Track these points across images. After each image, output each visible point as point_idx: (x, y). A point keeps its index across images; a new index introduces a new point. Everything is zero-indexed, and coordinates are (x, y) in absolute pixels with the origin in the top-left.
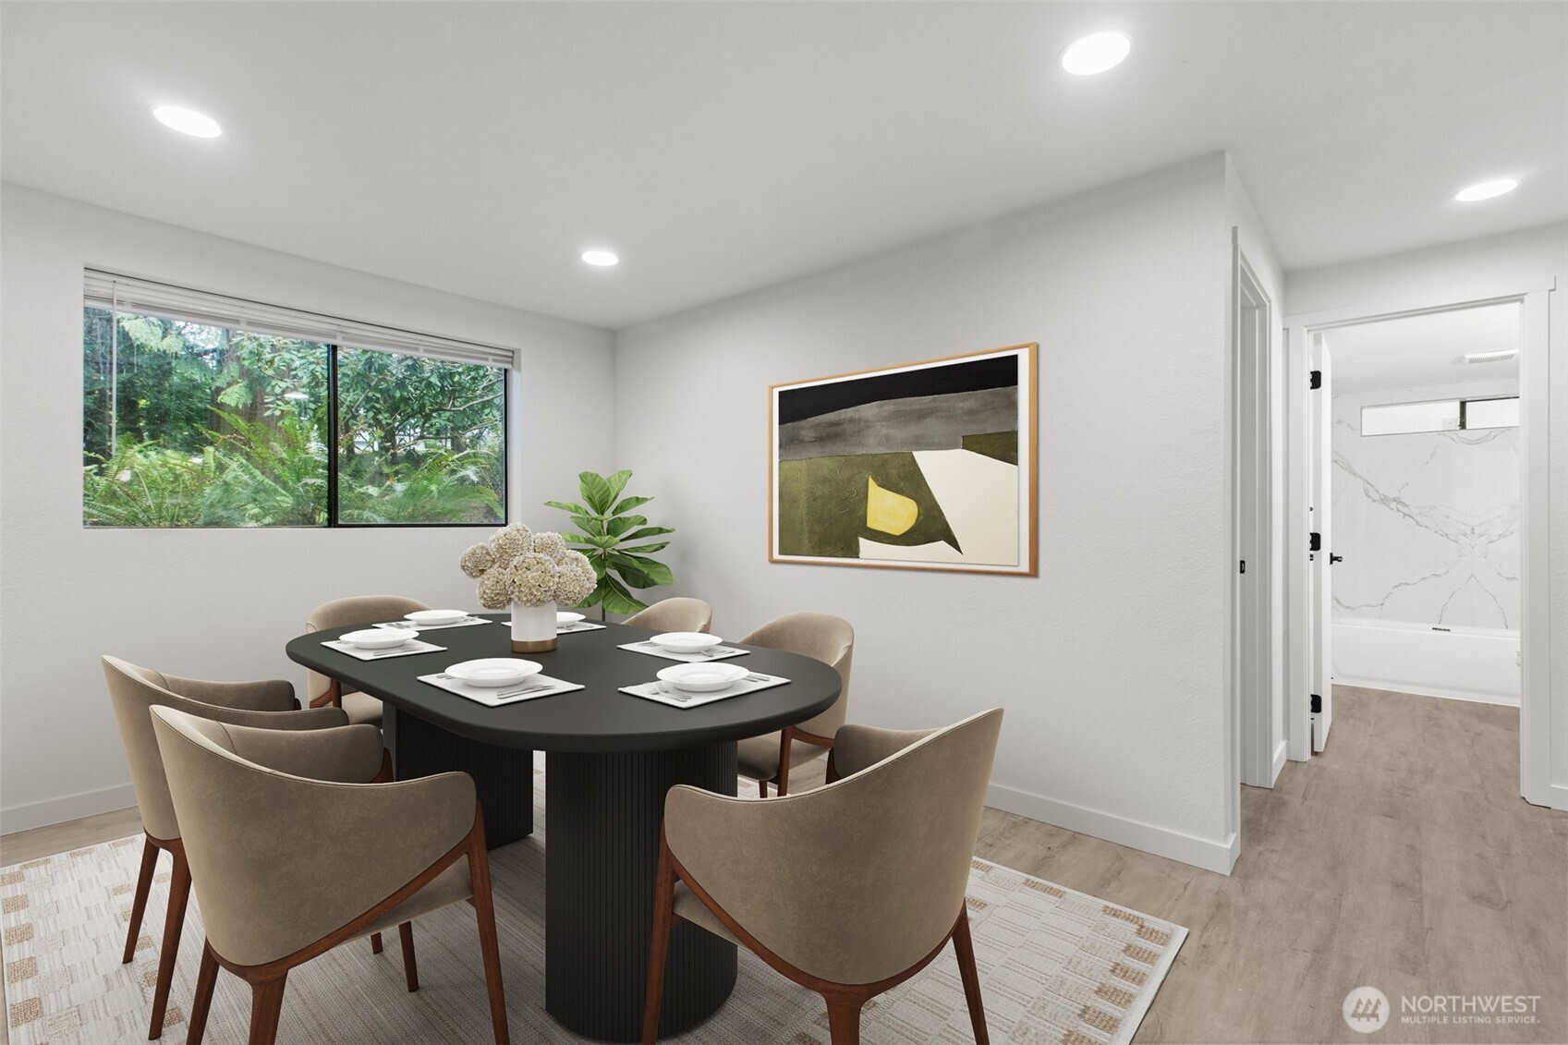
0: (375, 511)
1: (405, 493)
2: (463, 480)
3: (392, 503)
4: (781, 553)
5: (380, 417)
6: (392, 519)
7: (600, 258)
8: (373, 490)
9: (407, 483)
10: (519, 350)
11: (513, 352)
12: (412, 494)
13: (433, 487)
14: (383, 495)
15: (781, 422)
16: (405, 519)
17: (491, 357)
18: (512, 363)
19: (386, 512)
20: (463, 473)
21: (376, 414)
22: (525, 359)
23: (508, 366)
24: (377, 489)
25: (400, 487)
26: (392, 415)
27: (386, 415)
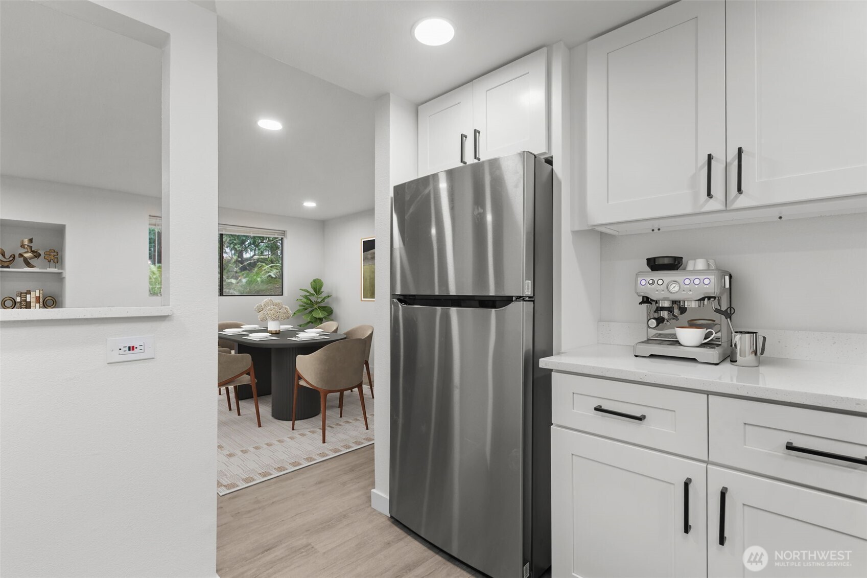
0: (235, 290)
1: (246, 282)
2: (270, 276)
3: (241, 286)
4: (364, 298)
5: (236, 247)
6: (241, 293)
7: (310, 204)
8: (233, 281)
9: (247, 279)
10: (286, 231)
11: (284, 231)
12: (250, 283)
13: (259, 279)
14: (238, 283)
15: (363, 252)
16: (247, 293)
17: (276, 234)
18: (284, 235)
19: (239, 290)
20: (270, 274)
21: (234, 245)
22: (289, 234)
23: (283, 237)
24: (235, 280)
25: (244, 280)
26: (241, 246)
27: (239, 246)
